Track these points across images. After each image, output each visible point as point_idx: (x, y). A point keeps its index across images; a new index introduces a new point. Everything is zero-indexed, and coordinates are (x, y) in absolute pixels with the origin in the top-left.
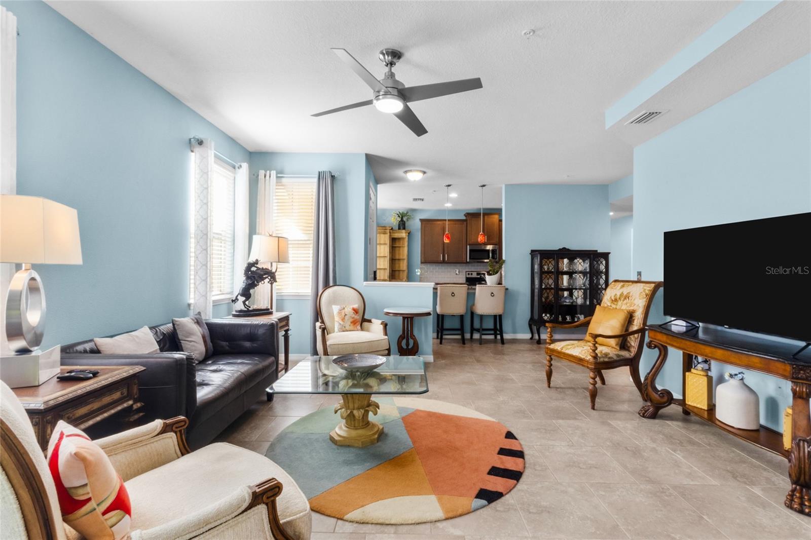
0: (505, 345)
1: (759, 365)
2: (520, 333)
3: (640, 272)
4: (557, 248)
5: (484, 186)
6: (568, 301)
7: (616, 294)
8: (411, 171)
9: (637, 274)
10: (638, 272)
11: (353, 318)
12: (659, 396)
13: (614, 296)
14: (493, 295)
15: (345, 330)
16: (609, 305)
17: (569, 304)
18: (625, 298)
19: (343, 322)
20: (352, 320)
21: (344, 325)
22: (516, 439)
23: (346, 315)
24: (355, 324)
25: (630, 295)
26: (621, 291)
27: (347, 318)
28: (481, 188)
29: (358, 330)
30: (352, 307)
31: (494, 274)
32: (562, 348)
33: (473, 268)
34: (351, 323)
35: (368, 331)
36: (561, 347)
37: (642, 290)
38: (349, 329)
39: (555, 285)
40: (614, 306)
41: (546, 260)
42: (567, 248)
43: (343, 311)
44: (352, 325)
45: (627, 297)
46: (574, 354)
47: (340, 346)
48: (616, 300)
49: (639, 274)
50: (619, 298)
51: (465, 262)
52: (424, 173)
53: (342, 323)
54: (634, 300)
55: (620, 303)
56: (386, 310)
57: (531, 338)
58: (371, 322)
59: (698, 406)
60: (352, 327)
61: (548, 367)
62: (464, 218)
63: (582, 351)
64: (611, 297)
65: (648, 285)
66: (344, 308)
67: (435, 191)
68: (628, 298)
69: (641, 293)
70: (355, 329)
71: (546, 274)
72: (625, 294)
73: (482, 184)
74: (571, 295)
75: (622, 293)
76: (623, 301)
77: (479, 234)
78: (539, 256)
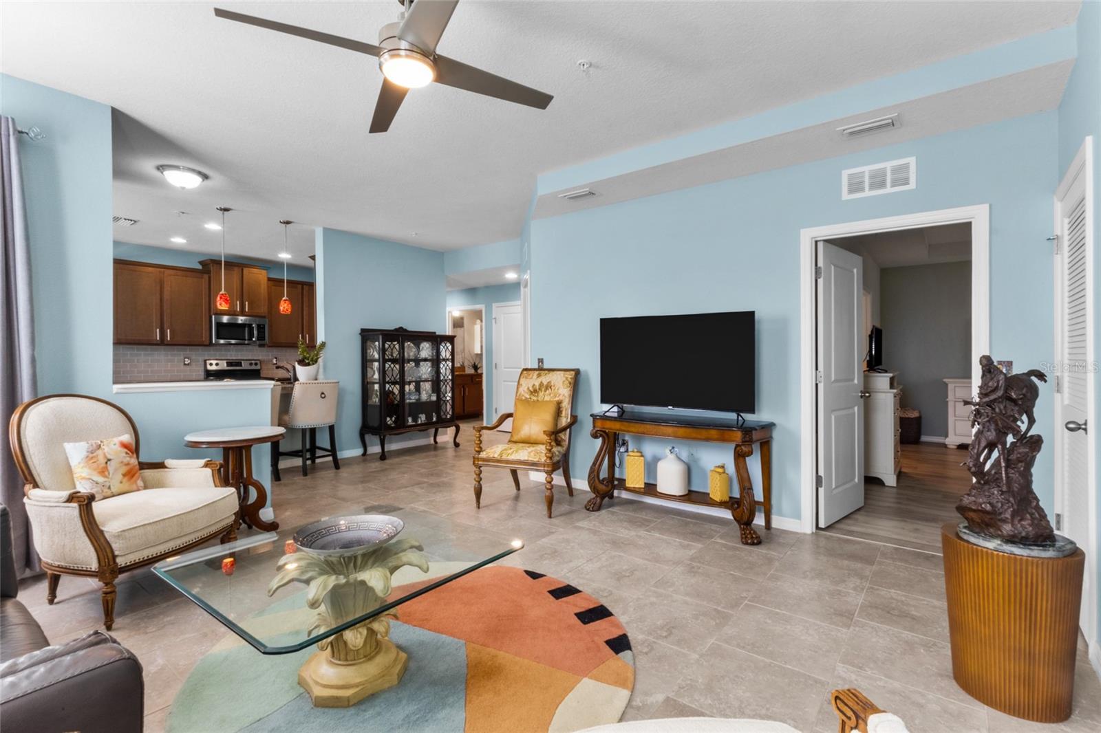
0: (341, 470)
1: (716, 437)
2: (346, 450)
3: (542, 359)
4: (393, 328)
5: (288, 223)
6: (413, 398)
7: (534, 385)
8: (177, 168)
9: (537, 362)
10: (539, 359)
11: (128, 464)
12: (606, 486)
13: (533, 387)
14: (323, 396)
15: (109, 493)
16: (528, 397)
17: (414, 401)
18: (547, 389)
19: (106, 477)
20: (124, 469)
21: (108, 484)
22: (545, 576)
23: (109, 460)
24: (133, 476)
25: (552, 384)
26: (540, 380)
27: (112, 467)
28: (284, 225)
29: (139, 490)
30: (117, 440)
31: (313, 364)
32: (501, 455)
33: (218, 353)
34: (124, 475)
35: (162, 487)
36: (498, 453)
37: (564, 379)
38: (119, 491)
39: (400, 378)
40: (535, 398)
41: (389, 343)
42: (405, 328)
43: (100, 452)
44: (125, 480)
45: (548, 387)
46: (522, 459)
47: (149, 528)
48: (535, 391)
49: (541, 361)
50: (539, 389)
51: (207, 343)
52: (205, 177)
53: (100, 479)
54: (558, 389)
55: (541, 394)
56: (191, 438)
57: (364, 454)
58: (166, 467)
59: (637, 486)
60: (125, 486)
61: (475, 482)
62: (200, 267)
63: (530, 453)
64: (528, 388)
65: (568, 373)
66: (99, 447)
67: (183, 213)
68: (551, 387)
69: (564, 381)
70: (134, 487)
71: (390, 363)
72: (545, 384)
73: (286, 220)
74: (418, 389)
75: (541, 382)
76: (545, 391)
77: (281, 299)
78: (381, 337)
